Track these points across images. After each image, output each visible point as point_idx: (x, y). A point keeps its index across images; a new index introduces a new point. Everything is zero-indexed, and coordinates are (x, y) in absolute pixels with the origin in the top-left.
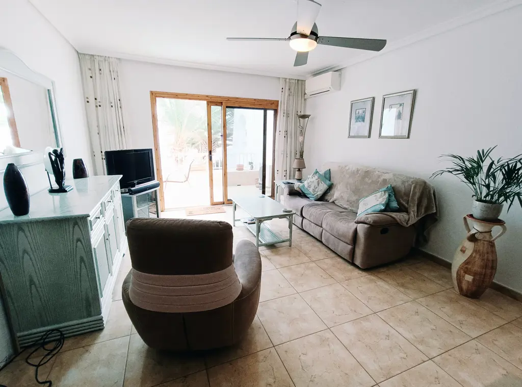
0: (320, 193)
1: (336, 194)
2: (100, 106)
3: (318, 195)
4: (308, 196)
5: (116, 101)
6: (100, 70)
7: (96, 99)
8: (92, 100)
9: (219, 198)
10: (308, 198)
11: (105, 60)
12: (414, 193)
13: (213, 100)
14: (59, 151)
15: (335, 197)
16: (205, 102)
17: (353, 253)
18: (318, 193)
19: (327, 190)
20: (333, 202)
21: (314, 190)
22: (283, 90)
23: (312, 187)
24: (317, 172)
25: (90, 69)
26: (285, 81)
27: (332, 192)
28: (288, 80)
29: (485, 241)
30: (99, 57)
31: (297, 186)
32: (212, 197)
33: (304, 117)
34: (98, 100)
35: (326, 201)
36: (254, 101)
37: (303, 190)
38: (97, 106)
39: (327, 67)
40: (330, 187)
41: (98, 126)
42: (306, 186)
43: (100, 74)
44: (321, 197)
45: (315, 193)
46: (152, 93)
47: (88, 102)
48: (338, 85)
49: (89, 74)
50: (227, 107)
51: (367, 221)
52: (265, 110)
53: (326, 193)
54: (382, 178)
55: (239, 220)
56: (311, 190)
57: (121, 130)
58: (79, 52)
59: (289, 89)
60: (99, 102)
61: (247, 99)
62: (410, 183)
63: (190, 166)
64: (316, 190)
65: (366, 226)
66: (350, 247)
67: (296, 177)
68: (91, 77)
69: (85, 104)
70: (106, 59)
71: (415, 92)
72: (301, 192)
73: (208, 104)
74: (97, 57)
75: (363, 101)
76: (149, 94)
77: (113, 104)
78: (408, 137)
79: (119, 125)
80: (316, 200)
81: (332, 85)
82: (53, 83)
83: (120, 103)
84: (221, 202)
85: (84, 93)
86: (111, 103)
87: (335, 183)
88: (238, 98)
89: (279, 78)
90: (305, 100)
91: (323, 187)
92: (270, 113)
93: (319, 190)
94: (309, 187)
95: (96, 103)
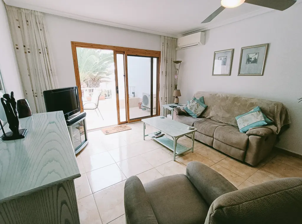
0: (199, 113)
1: (211, 113)
2: (29, 52)
3: (198, 114)
5: (43, 49)
6: (27, 21)
7: (24, 46)
8: (21, 47)
9: (123, 119)
10: (191, 116)
11: (31, 14)
13: (118, 49)
15: (211, 115)
16: (112, 52)
17: (244, 156)
18: (198, 113)
19: (204, 110)
20: (210, 118)
21: (195, 111)
22: (163, 44)
23: (194, 109)
24: (195, 99)
25: (17, 20)
27: (208, 111)
28: (166, 38)
30: (26, 10)
31: (182, 108)
32: (119, 119)
33: (177, 62)
34: (27, 47)
35: (204, 117)
36: (145, 51)
37: (186, 111)
38: (26, 53)
39: (195, 29)
40: (206, 109)
41: (29, 69)
42: (189, 108)
43: (28, 25)
44: (200, 115)
45: (196, 112)
46: (72, 43)
47: (17, 48)
48: (204, 41)
49: (17, 24)
51: (259, 134)
52: (152, 58)
53: (203, 113)
54: (250, 102)
55: (148, 135)
56: (193, 111)
57: (49, 72)
58: (6, 3)
59: (167, 44)
60: (28, 49)
61: (141, 50)
62: (273, 105)
63: (99, 97)
64: (197, 111)
65: (258, 137)
66: (242, 152)
67: (175, 102)
68: (19, 27)
69: (15, 51)
70: (32, 12)
72: (185, 112)
73: (114, 53)
74: (24, 11)
77: (41, 51)
79: (47, 69)
80: (197, 118)
81: (201, 41)
83: (47, 50)
84: (125, 122)
85: (13, 41)
86: (40, 50)
87: (209, 106)
88: (135, 49)
89: (161, 36)
90: (176, 51)
91: (201, 109)
92: (155, 60)
93: (199, 110)
94: (191, 108)
95: (25, 49)
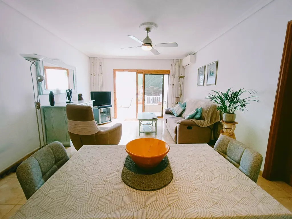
3: (178, 114)
4: (174, 114)
5: (100, 73)
8: (93, 74)
12: (209, 111)
13: (139, 71)
14: (71, 90)
16: (136, 72)
17: (176, 138)
19: (182, 112)
20: (184, 117)
21: (177, 112)
22: (172, 65)
23: (176, 110)
24: (180, 103)
25: (93, 63)
26: (173, 61)
27: (184, 113)
29: (227, 133)
30: (96, 58)
33: (181, 77)
34: (95, 73)
35: (181, 117)
36: (158, 71)
37: (172, 112)
38: (94, 76)
42: (174, 110)
43: (96, 64)
44: (180, 115)
46: (114, 70)
48: (194, 61)
50: (145, 74)
52: (163, 75)
56: (175, 112)
58: (90, 57)
59: (175, 64)
61: (154, 70)
62: (209, 106)
65: (180, 124)
68: (93, 65)
69: (90, 75)
70: (98, 58)
71: (217, 62)
73: (137, 73)
75: (202, 68)
76: (113, 71)
77: (99, 75)
78: (215, 84)
80: (177, 117)
81: (190, 61)
82: (75, 68)
83: (102, 74)
85: (90, 71)
87: (186, 108)
89: (170, 60)
91: (181, 110)
92: (166, 76)
93: (179, 112)
